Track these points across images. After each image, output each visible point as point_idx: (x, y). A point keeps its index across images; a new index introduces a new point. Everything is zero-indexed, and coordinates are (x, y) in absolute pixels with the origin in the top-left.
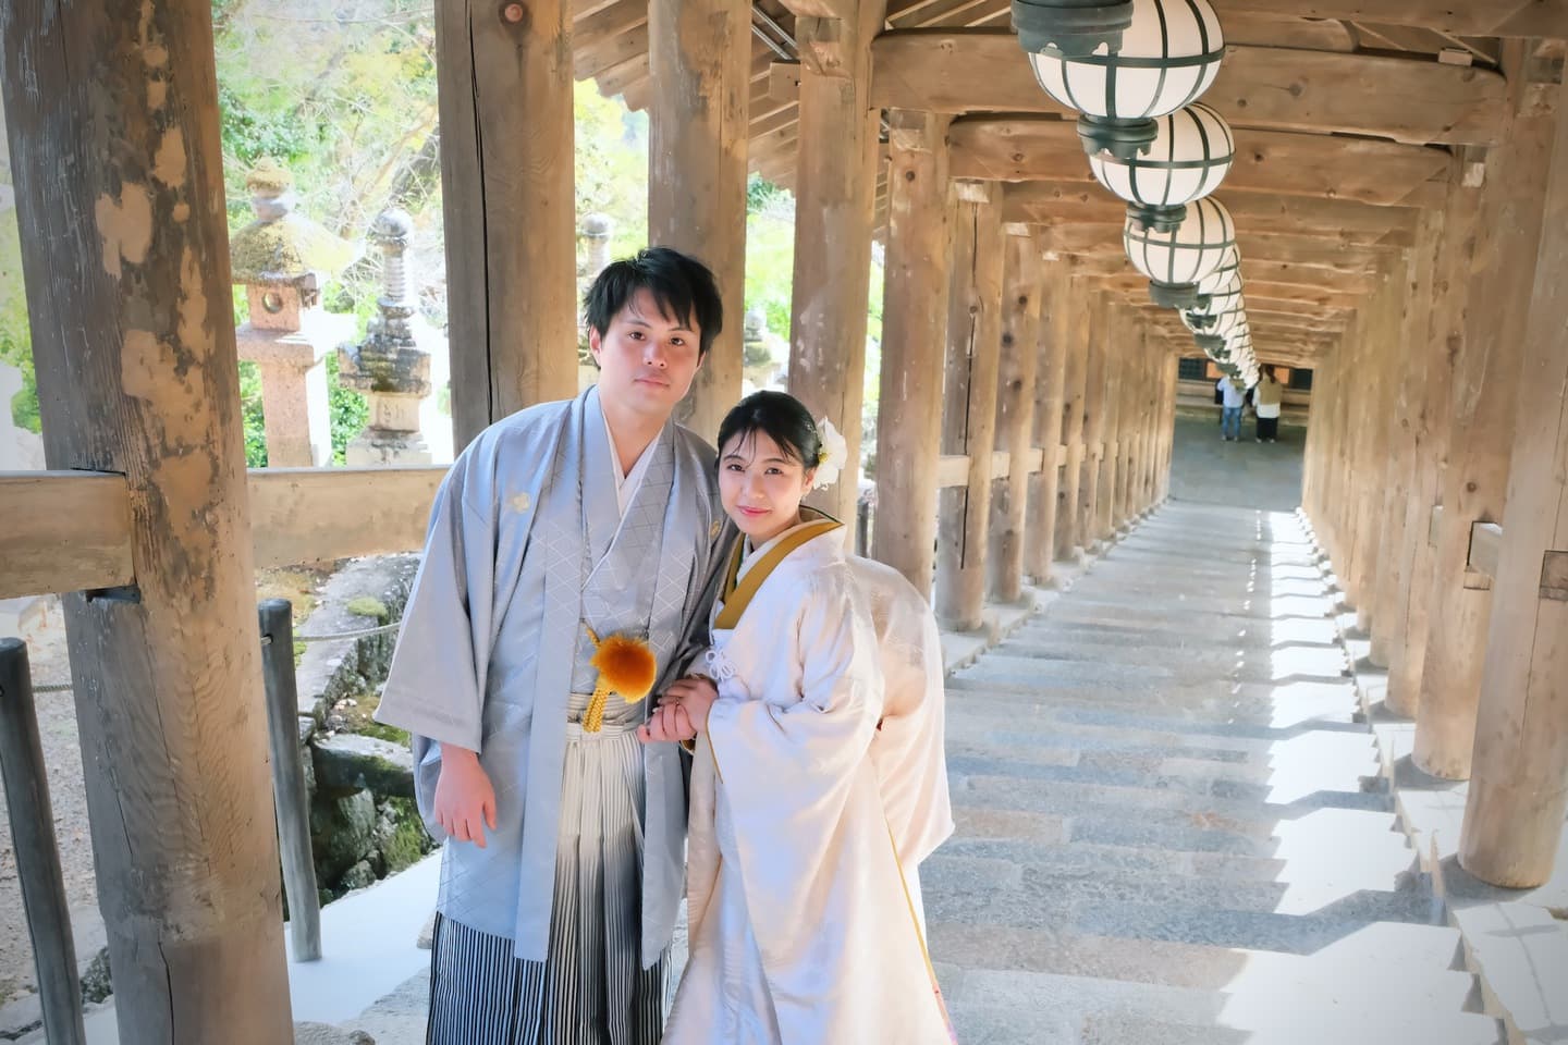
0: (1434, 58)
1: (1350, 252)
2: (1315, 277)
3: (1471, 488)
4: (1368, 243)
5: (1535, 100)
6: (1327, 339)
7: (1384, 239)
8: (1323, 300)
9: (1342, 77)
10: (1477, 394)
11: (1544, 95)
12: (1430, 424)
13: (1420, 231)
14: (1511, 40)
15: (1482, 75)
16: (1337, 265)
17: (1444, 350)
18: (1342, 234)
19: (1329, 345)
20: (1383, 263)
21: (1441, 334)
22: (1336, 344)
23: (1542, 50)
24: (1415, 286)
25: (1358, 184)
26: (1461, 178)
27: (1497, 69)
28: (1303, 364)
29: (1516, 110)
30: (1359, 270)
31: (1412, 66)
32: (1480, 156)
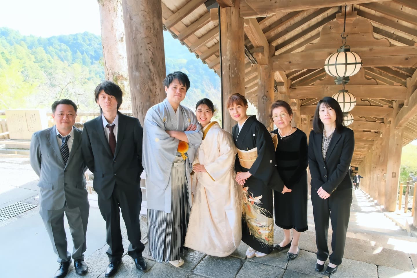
0: (376, 122)
1: (365, 147)
2: (360, 151)
3: (383, 170)
4: (367, 145)
5: (388, 126)
6: (360, 162)
7: (369, 145)
8: (361, 155)
9: (365, 124)
10: (383, 159)
11: (389, 125)
12: (377, 165)
13: (374, 144)
14: (385, 118)
15: (382, 123)
16: (363, 149)
17: (378, 156)
18: (364, 144)
19: (361, 163)
20: (369, 149)
21: (378, 155)
22: (362, 162)
23: (389, 120)
24: (374, 150)
25: (366, 137)
26: (379, 136)
27: (383, 123)
28: (357, 166)
29: (386, 127)
30: (366, 149)
31: (373, 122)
32: (382, 133)
